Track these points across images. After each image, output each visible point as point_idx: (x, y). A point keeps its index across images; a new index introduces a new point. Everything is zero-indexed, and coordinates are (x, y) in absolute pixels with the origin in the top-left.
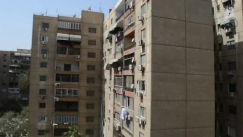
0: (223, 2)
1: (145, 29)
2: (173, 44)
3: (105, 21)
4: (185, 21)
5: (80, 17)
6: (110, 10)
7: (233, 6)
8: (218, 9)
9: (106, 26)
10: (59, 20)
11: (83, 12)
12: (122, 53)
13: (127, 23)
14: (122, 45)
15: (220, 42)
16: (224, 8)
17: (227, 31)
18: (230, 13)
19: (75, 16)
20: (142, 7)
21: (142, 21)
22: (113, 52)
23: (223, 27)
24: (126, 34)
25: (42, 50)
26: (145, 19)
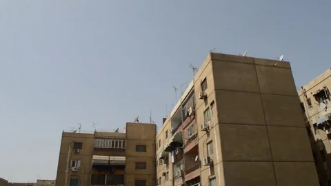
0: (314, 94)
1: (211, 141)
2: (253, 159)
3: (158, 134)
4: (266, 125)
5: (125, 132)
6: (164, 120)
7: (328, 98)
8: (310, 104)
9: (160, 141)
10: (96, 138)
11: (128, 124)
12: (183, 178)
13: (186, 136)
14: (182, 167)
15: (321, 149)
16: (317, 102)
17: (327, 132)
18: (326, 108)
19: (117, 131)
20: (205, 112)
21: (207, 130)
22: (170, 177)
23: (321, 126)
24: (187, 150)
25: (71, 180)
26: (210, 128)
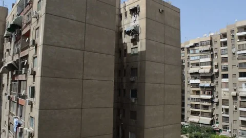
0: (130, 9)
1: (39, 28)
2: (69, 46)
4: (85, 23)
6: (13, 5)
7: (138, 14)
8: (126, 16)
12: (19, 55)
13: (25, 19)
14: (20, 46)
16: (131, 15)
17: (131, 37)
18: (135, 20)
21: (37, 18)
23: (128, 33)
24: (24, 32)
26: (40, 17)
